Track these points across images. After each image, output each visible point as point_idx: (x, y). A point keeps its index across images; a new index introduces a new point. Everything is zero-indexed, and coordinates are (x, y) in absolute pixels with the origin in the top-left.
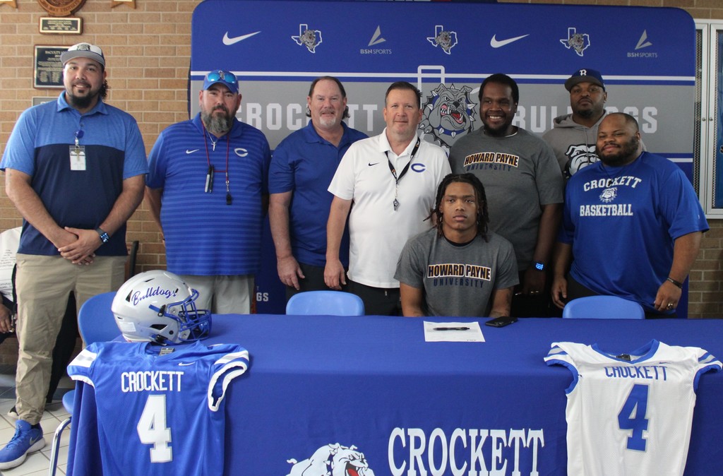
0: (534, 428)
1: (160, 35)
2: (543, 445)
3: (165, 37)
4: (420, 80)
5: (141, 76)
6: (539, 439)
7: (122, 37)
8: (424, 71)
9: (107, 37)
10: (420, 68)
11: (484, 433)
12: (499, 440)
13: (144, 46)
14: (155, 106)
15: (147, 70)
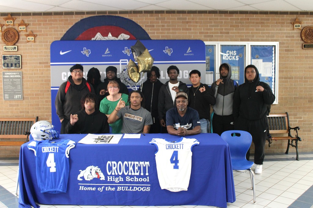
0: (146, 161)
1: (43, 51)
2: (149, 166)
3: (45, 52)
4: (121, 64)
5: (38, 64)
6: (148, 164)
7: (31, 52)
8: (122, 61)
9: (26, 52)
10: (121, 60)
11: (133, 163)
12: (137, 165)
13: (38, 55)
14: (42, 74)
15: (39, 62)
